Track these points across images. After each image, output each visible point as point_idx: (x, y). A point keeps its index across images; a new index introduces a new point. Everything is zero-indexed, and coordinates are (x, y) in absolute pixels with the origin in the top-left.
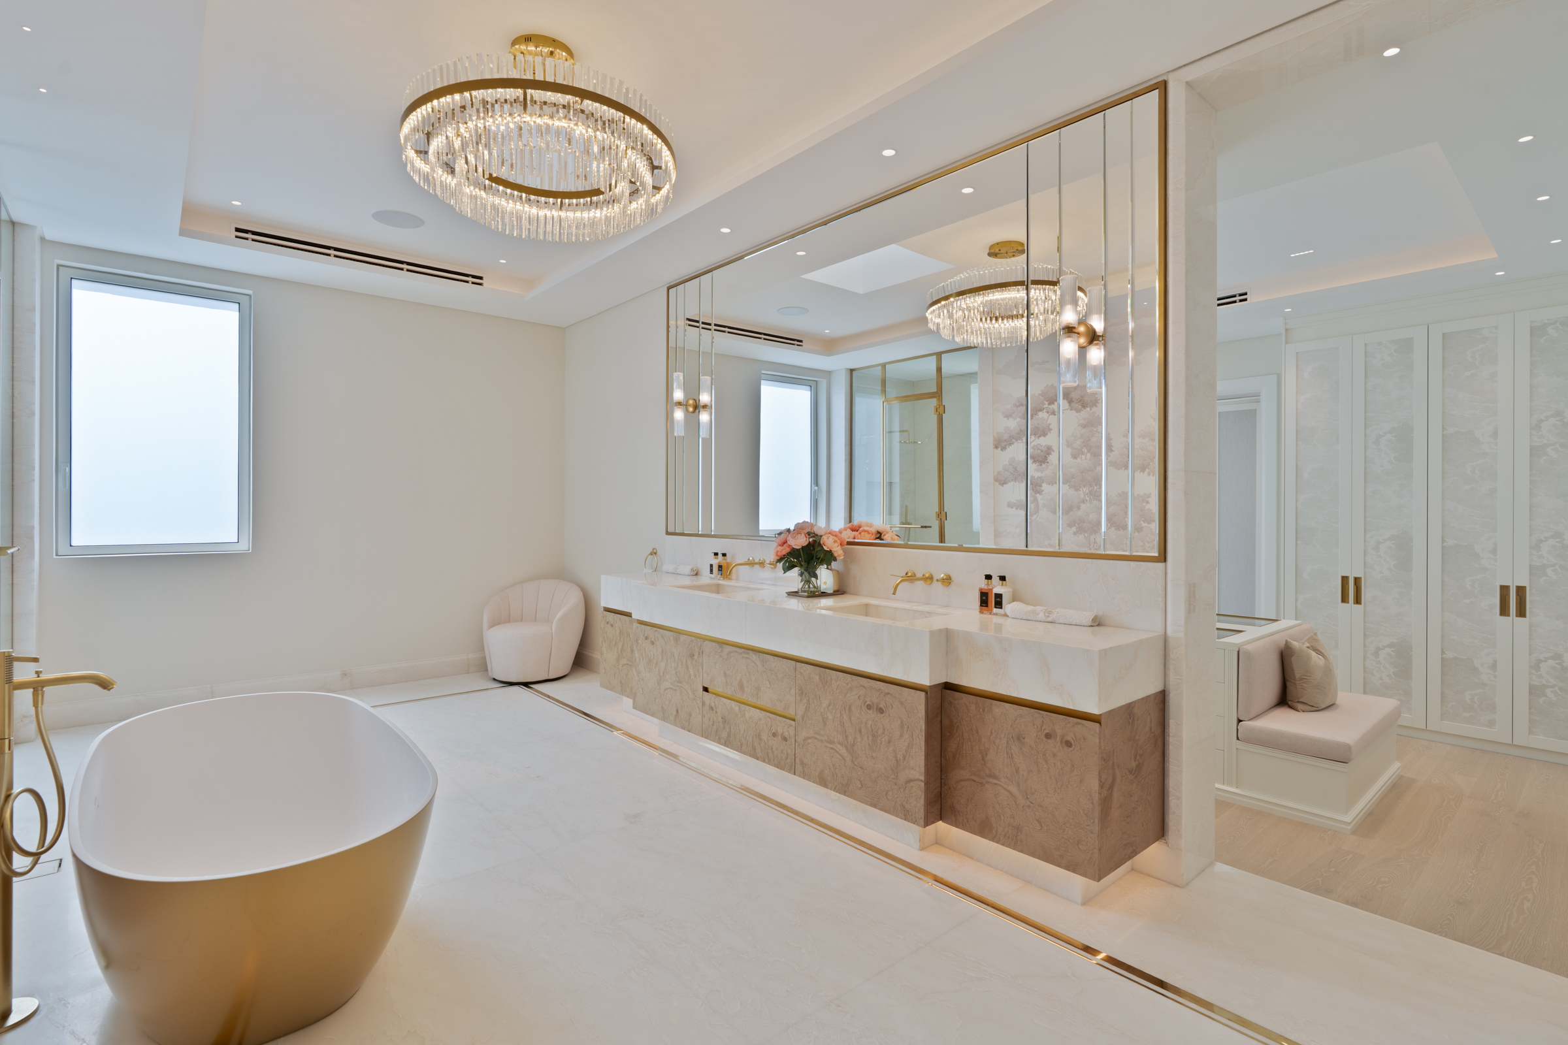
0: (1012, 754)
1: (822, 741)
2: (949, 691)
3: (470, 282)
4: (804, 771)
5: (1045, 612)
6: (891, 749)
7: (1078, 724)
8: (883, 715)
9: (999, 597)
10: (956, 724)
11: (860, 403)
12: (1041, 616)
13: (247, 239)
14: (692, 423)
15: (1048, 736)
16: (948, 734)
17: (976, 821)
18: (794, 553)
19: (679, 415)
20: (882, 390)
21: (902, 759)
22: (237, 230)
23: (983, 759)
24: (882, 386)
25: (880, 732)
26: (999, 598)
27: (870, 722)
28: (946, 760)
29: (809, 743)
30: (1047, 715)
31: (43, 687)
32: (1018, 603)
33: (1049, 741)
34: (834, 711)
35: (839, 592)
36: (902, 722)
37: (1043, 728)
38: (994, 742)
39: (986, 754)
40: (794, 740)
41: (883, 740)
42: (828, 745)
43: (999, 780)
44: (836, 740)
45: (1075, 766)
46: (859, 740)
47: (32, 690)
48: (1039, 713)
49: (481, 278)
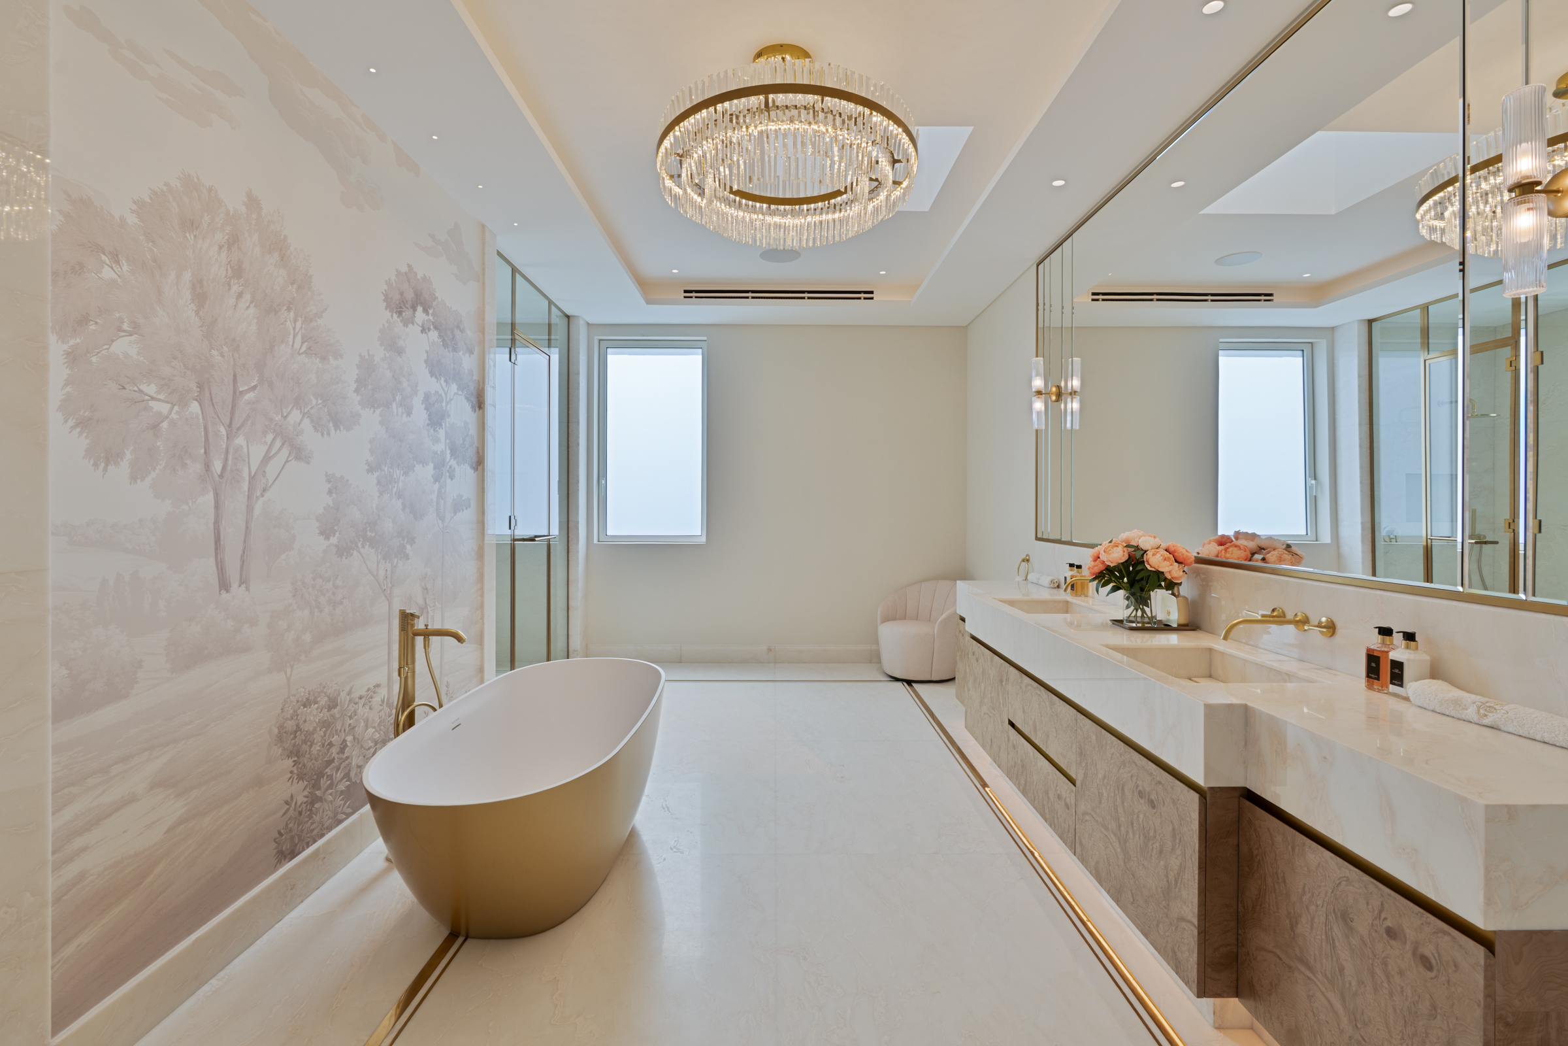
0: (1333, 940)
1: (1097, 821)
2: (1248, 803)
3: (862, 298)
4: (1082, 854)
5: (1479, 708)
6: (1162, 863)
7: (1445, 933)
8: (1154, 811)
9: (1397, 666)
10: (1257, 856)
11: (1386, 365)
12: (1471, 713)
13: (691, 297)
14: (1054, 415)
15: (1391, 933)
16: (1247, 869)
17: (1282, 1024)
18: (1109, 570)
19: (1038, 405)
20: (1422, 344)
21: (1173, 883)
22: (686, 291)
23: (1292, 929)
24: (1422, 337)
25: (1151, 834)
26: (1397, 668)
27: (1141, 816)
28: (1244, 907)
29: (1087, 821)
30: (1390, 895)
31: (429, 636)
32: (1440, 682)
33: (1393, 943)
34: (1108, 788)
35: (1190, 626)
36: (1174, 829)
37: (1383, 916)
38: (1307, 908)
39: (1297, 923)
40: (1074, 811)
41: (1154, 846)
42: (1103, 830)
43: (1314, 974)
44: (1110, 827)
45: (1439, 1011)
46: (1131, 835)
47: (423, 637)
48: (1377, 887)
49: (872, 292)
